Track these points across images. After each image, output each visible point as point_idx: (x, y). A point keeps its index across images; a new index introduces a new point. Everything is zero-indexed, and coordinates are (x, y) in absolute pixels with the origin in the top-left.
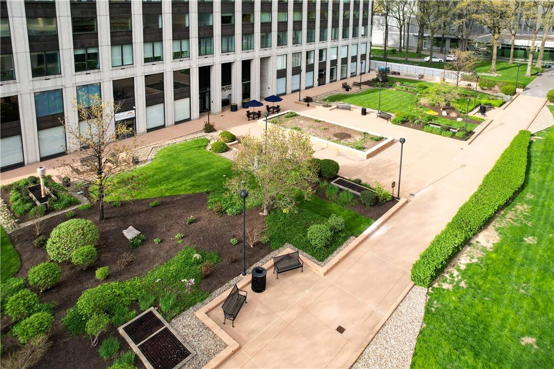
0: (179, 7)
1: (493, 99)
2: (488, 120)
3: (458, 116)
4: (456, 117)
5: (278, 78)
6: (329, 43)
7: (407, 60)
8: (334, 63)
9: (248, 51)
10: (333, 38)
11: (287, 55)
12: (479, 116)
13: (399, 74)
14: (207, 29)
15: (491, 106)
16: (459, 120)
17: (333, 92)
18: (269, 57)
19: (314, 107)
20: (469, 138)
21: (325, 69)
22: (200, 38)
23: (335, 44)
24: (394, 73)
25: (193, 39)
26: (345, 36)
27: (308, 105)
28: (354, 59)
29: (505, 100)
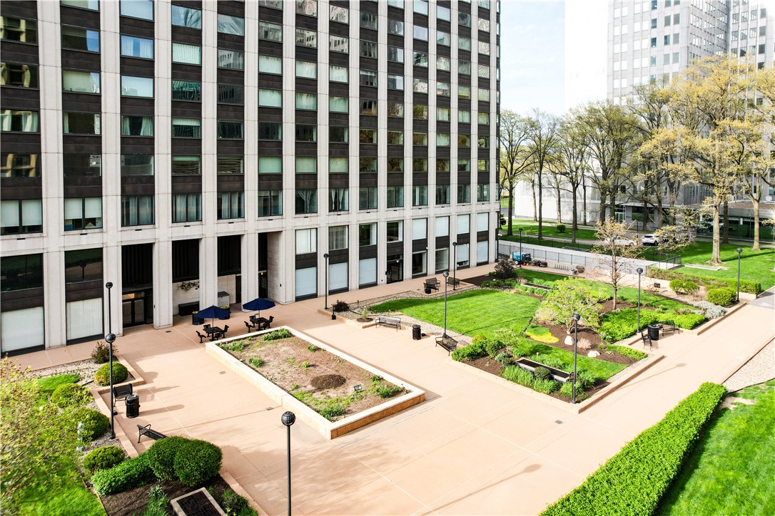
0: (80, 142)
1: (684, 313)
2: (653, 355)
3: (593, 347)
4: (588, 349)
5: (297, 267)
6: (407, 212)
7: (574, 242)
8: (420, 245)
9: (231, 220)
10: (417, 203)
11: (317, 229)
12: (640, 347)
13: (545, 265)
14: (142, 183)
15: (674, 328)
16: (593, 354)
17: (401, 295)
18: (279, 233)
19: (342, 321)
20: (589, 397)
21: (403, 254)
22: (126, 196)
23: (422, 212)
24: (538, 264)
25: (110, 198)
26: (442, 198)
27: (334, 318)
28: (463, 239)
29: (708, 315)
